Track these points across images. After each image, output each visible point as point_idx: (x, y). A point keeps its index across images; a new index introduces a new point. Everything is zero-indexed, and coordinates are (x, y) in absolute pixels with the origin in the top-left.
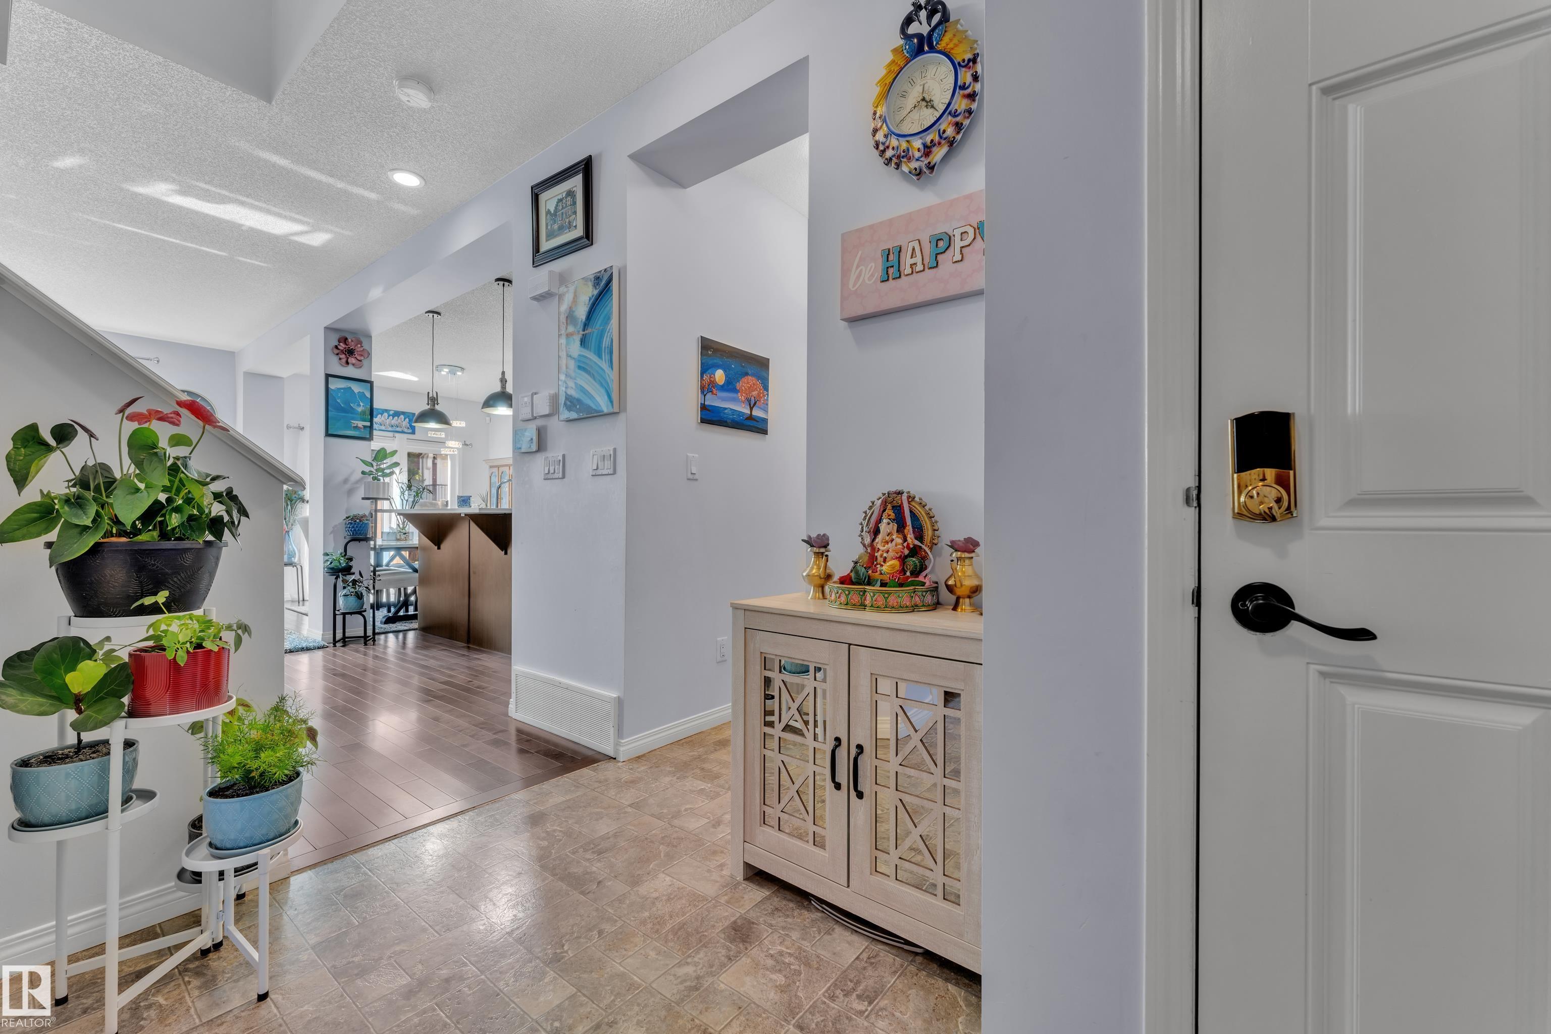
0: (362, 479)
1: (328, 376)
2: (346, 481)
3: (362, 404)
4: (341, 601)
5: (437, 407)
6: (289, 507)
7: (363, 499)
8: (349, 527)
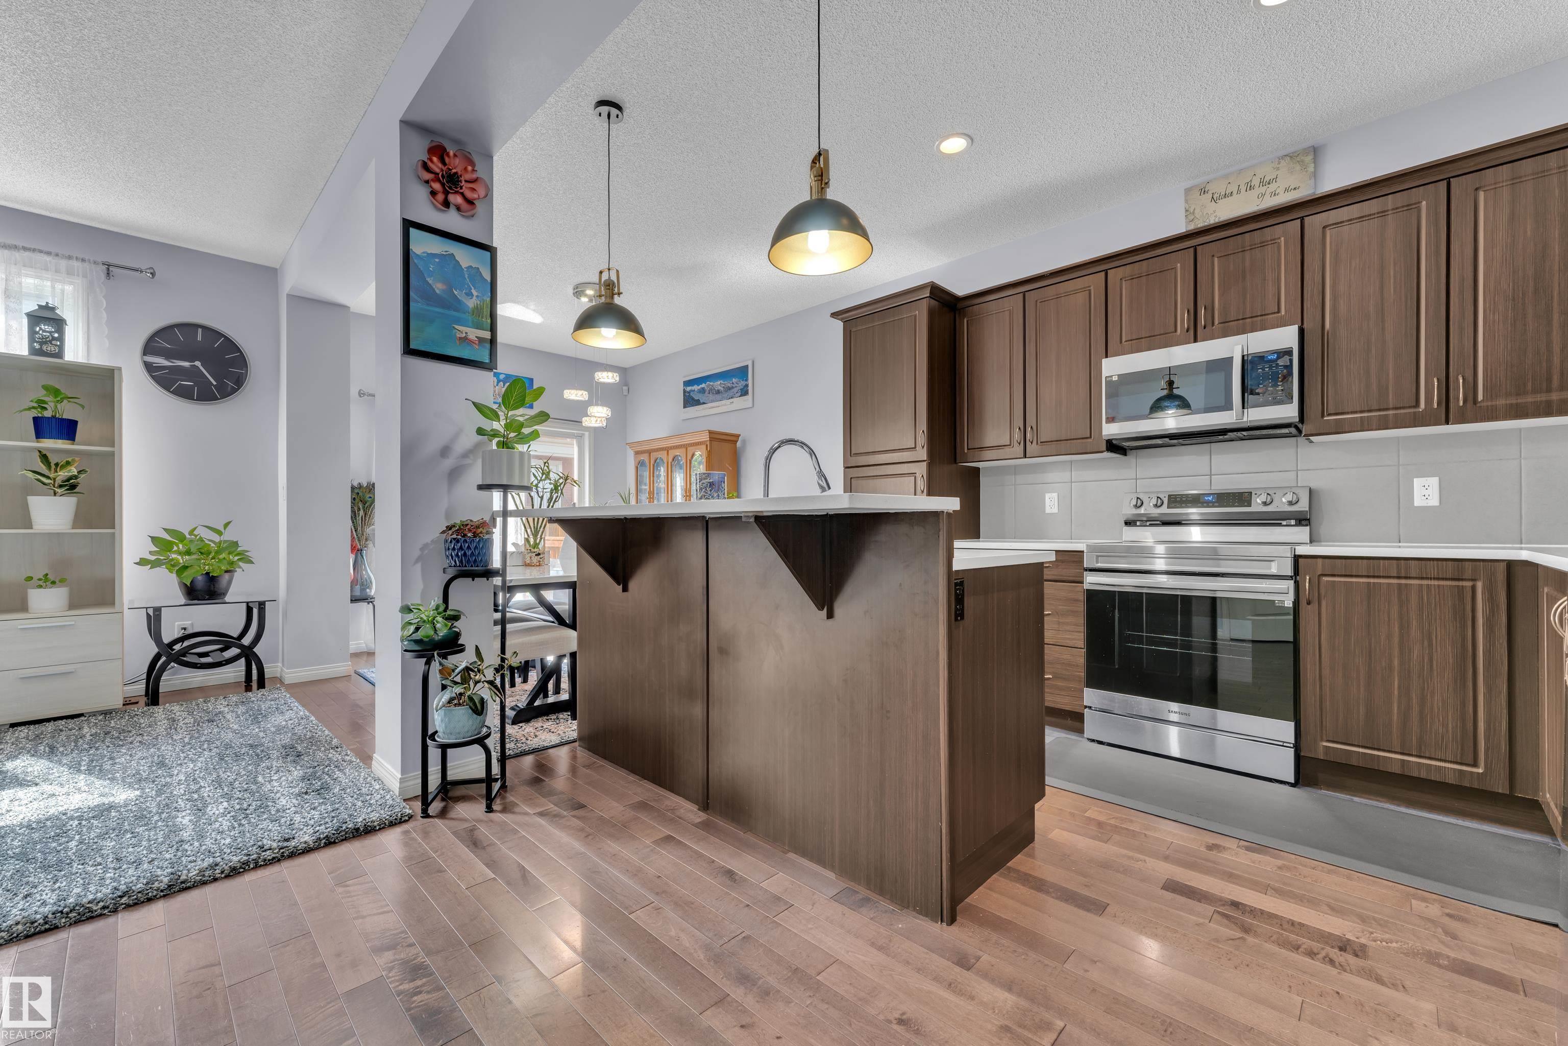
0: (477, 446)
1: (408, 225)
2: (445, 451)
3: (475, 293)
4: (437, 720)
5: (617, 300)
6: (362, 513)
7: (481, 487)
8: (454, 549)
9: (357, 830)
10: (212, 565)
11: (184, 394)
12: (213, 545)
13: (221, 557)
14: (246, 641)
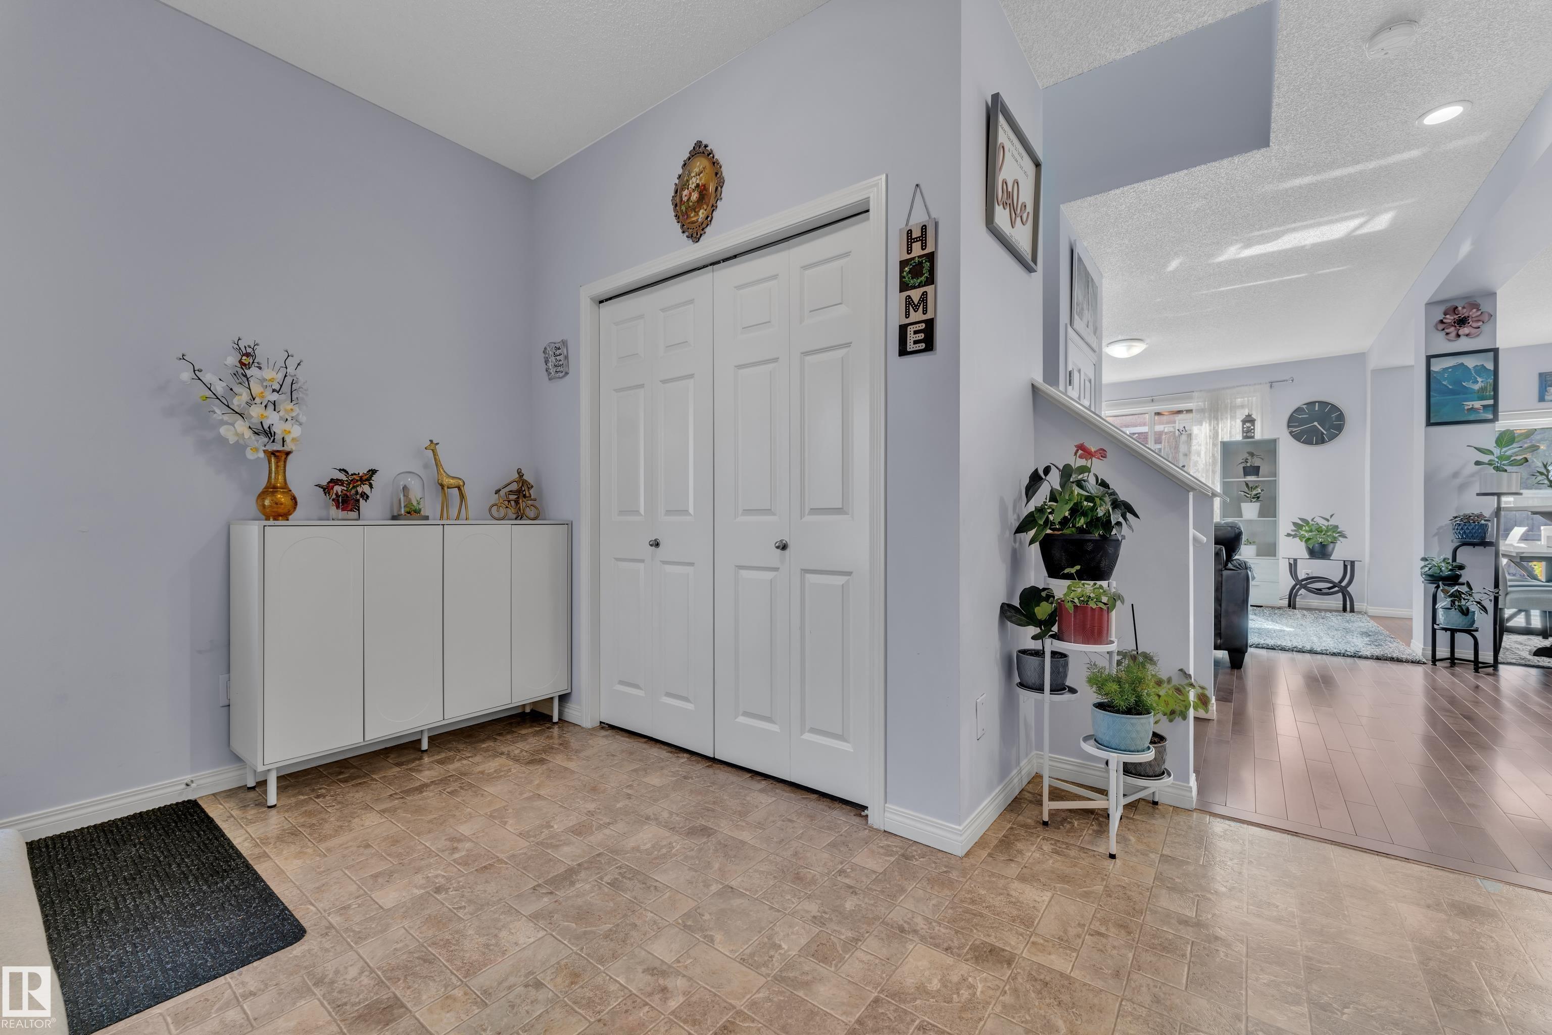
0: (1475, 471)
1: (1430, 358)
3: (1480, 380)
4: (1442, 615)
7: (1481, 495)
8: (1457, 529)
9: (1393, 658)
10: (1323, 538)
11: (1308, 442)
12: (1324, 527)
13: (1329, 534)
14: (1343, 584)
